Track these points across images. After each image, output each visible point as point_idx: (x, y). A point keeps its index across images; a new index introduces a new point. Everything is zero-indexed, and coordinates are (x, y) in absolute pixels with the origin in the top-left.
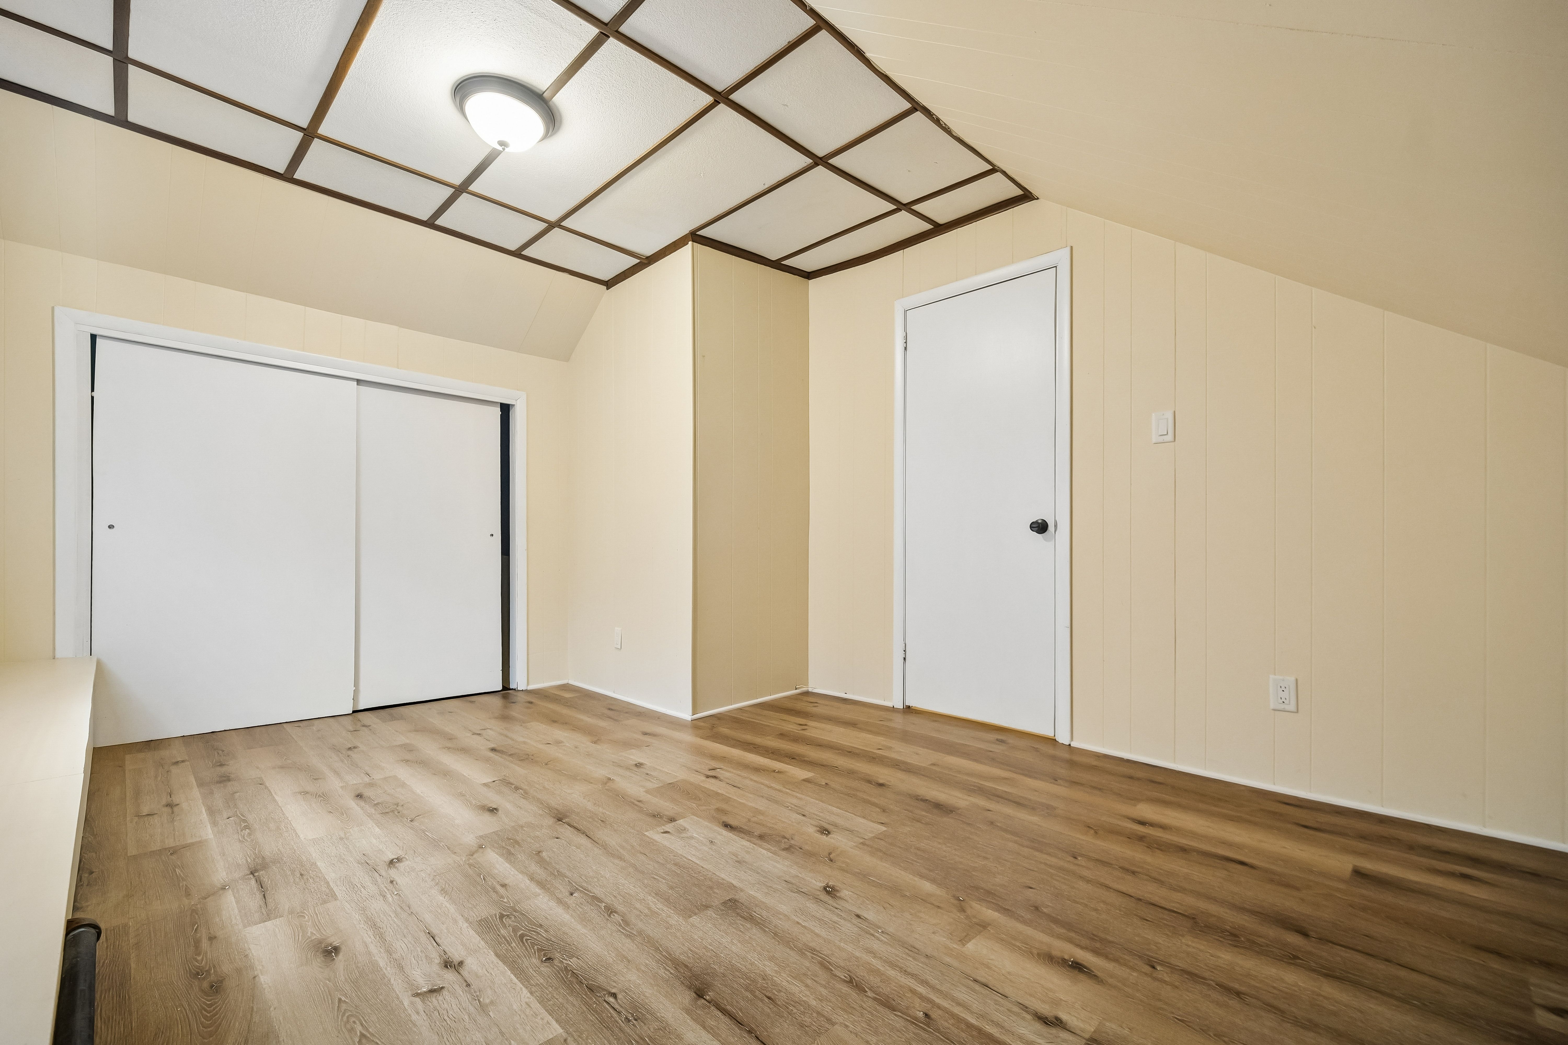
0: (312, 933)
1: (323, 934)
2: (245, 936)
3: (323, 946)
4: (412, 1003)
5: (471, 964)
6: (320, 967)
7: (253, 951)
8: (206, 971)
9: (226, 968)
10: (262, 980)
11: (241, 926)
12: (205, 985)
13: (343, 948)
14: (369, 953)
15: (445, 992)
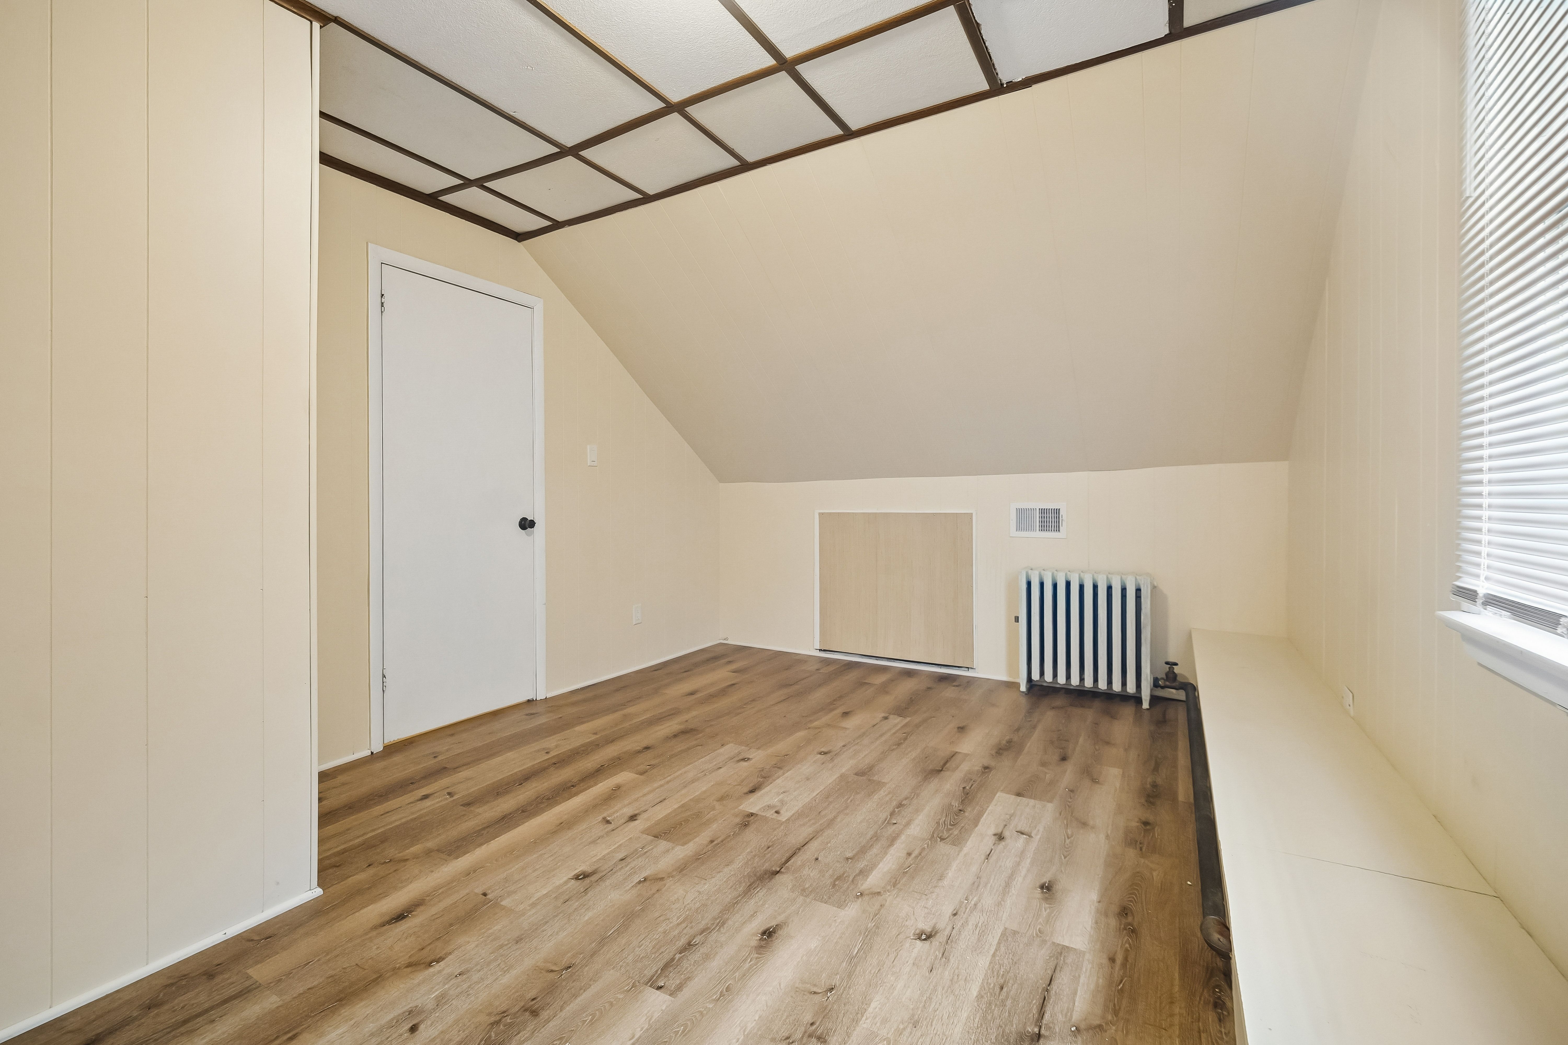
0: (1045, 910)
1: (1040, 903)
2: (1089, 943)
3: (1047, 895)
4: (1036, 835)
5: (992, 830)
6: (1060, 882)
7: (1090, 923)
8: (1126, 930)
9: (1113, 922)
10: (1096, 897)
11: (1087, 956)
12: (1130, 919)
13: (1038, 884)
14: (1028, 871)
15: (1018, 830)
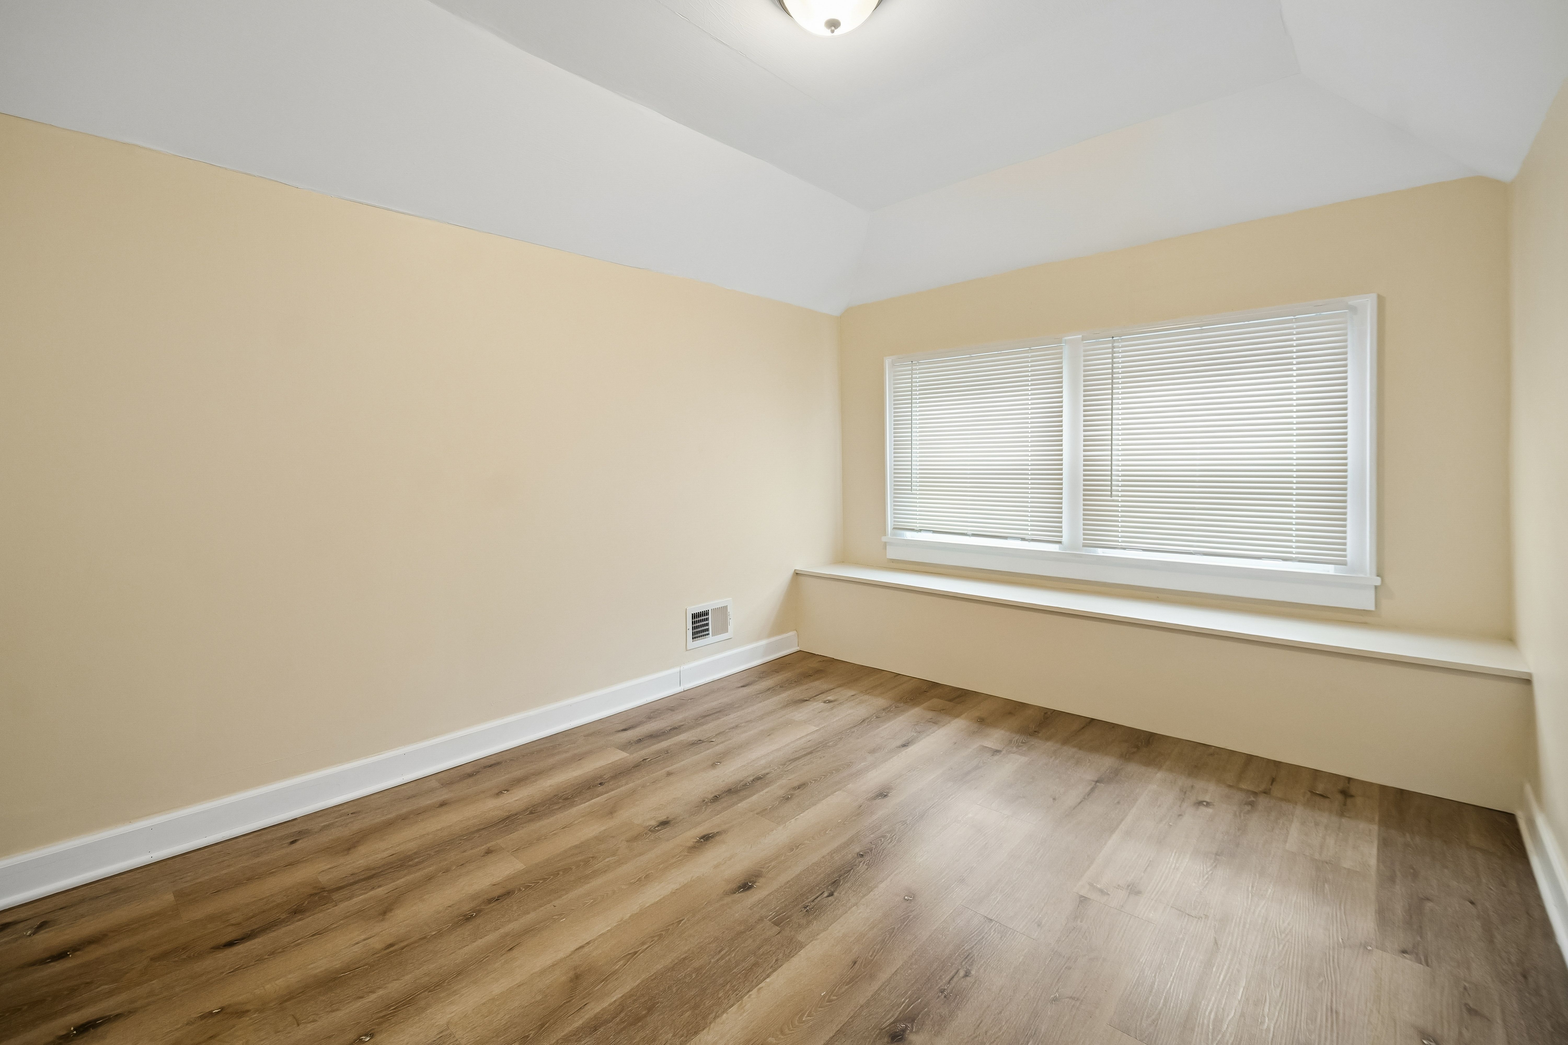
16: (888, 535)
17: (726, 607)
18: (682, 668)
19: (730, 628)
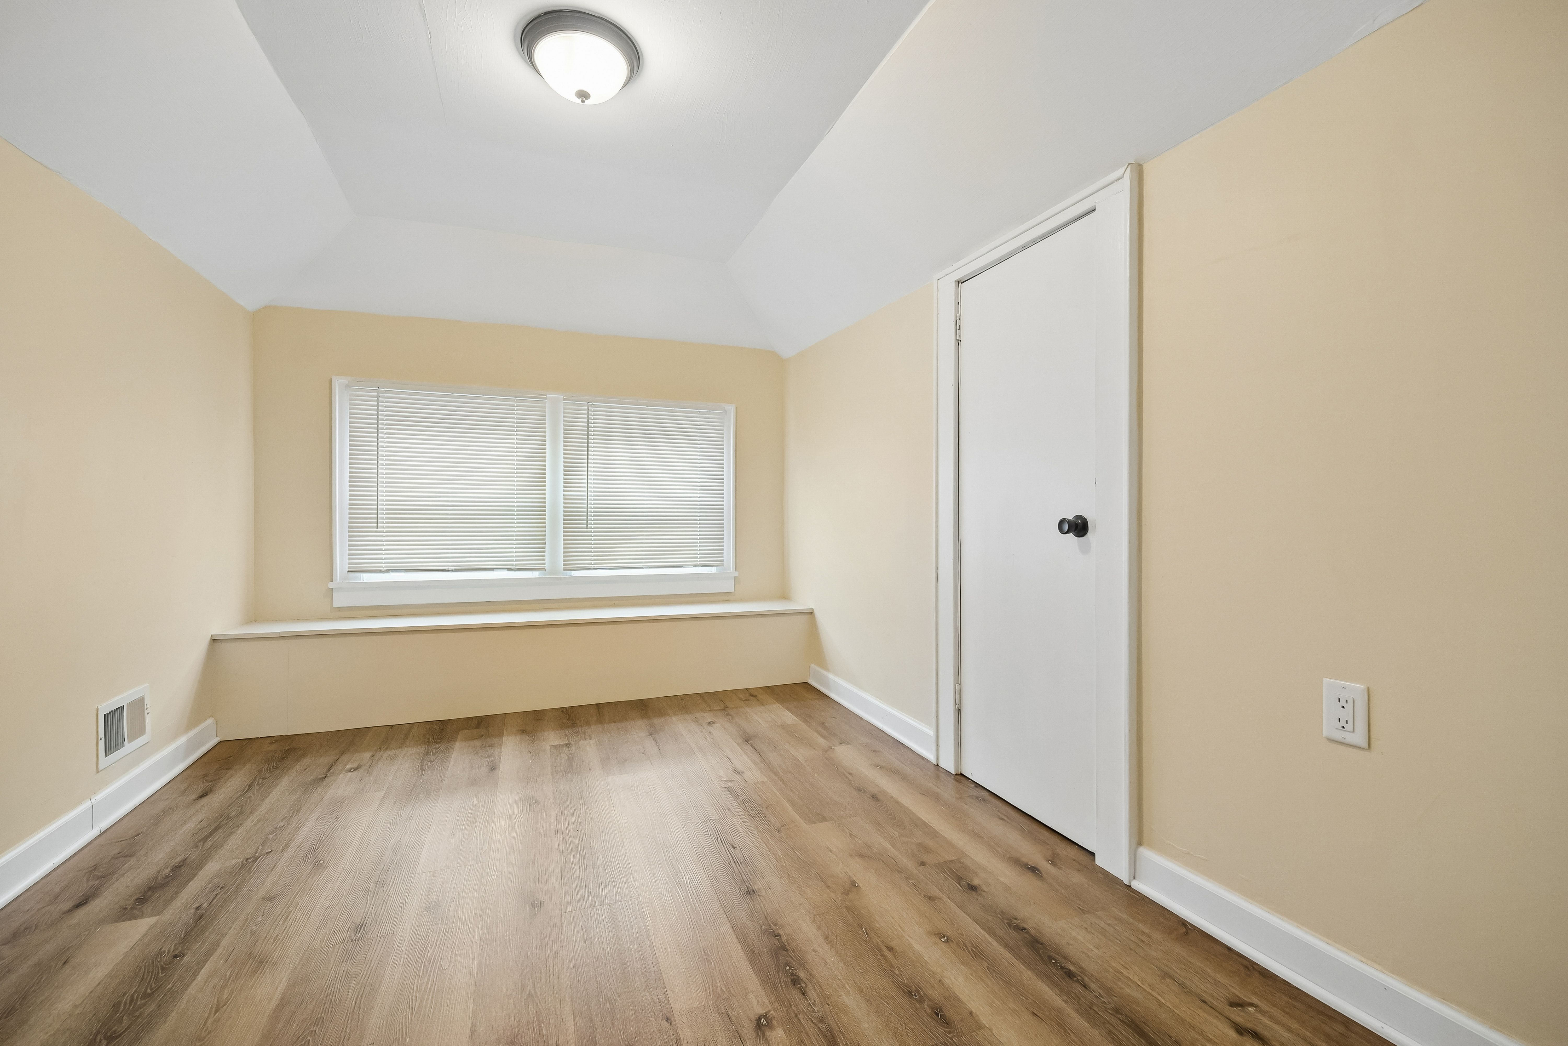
16: (336, 580)
17: (141, 701)
18: (93, 800)
19: (148, 727)
